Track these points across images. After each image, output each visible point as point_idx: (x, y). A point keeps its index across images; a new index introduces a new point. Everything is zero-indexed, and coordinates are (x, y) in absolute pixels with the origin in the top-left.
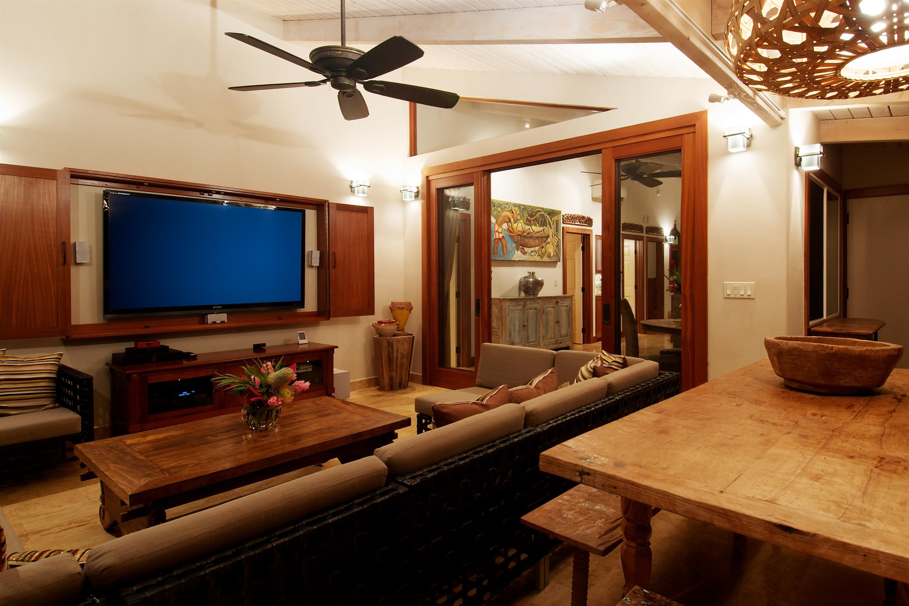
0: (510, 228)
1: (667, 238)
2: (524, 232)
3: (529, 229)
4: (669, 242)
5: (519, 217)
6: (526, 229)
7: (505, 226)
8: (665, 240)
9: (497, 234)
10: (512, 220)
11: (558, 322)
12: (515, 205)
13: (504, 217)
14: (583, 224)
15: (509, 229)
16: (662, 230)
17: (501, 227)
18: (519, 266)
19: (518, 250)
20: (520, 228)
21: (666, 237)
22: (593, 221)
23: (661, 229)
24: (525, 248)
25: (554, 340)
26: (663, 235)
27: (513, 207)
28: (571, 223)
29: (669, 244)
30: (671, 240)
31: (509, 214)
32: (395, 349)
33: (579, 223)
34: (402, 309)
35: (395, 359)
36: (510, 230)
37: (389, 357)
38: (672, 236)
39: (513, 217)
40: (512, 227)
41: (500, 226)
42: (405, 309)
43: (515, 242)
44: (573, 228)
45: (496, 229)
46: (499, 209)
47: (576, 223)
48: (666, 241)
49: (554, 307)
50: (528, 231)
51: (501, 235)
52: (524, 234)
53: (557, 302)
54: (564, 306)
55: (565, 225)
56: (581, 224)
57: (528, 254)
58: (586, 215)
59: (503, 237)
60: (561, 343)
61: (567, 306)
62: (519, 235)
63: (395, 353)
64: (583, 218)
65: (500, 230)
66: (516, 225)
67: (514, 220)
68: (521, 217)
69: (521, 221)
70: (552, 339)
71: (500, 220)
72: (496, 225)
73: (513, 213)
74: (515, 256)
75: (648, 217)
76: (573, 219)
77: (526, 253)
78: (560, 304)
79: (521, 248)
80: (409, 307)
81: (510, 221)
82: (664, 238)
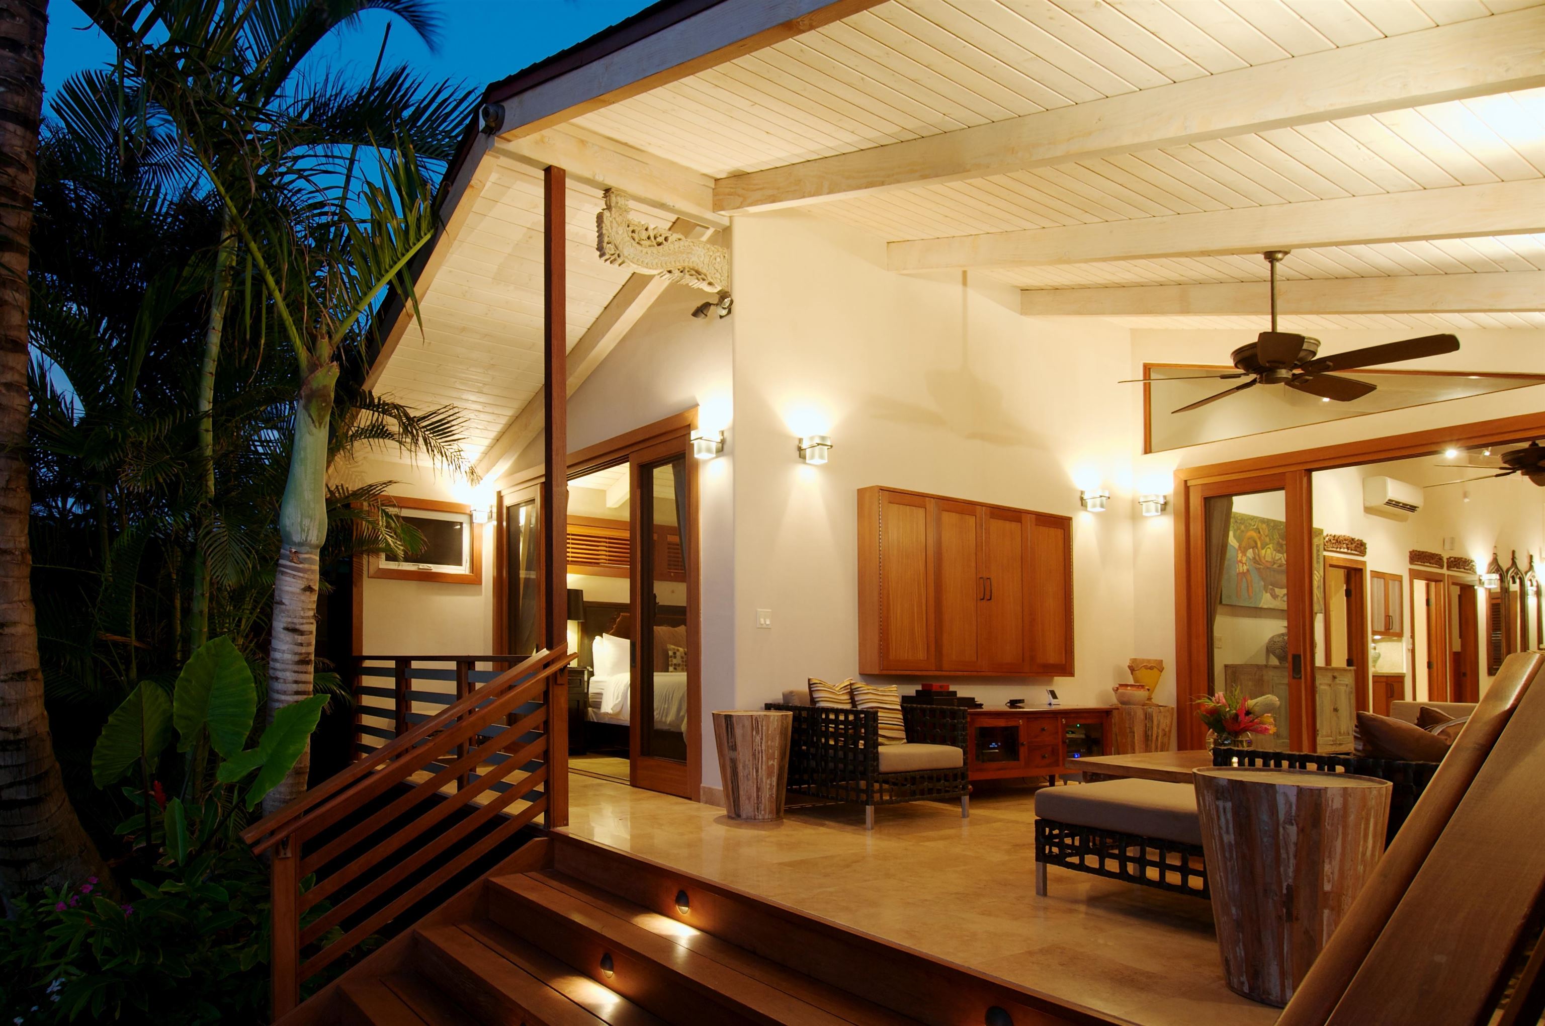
0: (1257, 558)
1: (1483, 579)
2: (1274, 563)
3: (1280, 559)
4: (1486, 586)
5: (1267, 540)
6: (1277, 558)
7: (1250, 553)
8: (1477, 583)
9: (1241, 565)
10: (1259, 545)
11: (1336, 710)
12: (1263, 521)
13: (1249, 539)
14: (1353, 552)
15: (1254, 558)
16: (1474, 564)
17: (1245, 555)
18: (1266, 617)
19: (1266, 592)
20: (1269, 558)
21: (1480, 576)
22: (1367, 546)
23: (1472, 561)
24: (1276, 589)
25: (1331, 738)
26: (1475, 572)
27: (1260, 524)
28: (1335, 549)
29: (1486, 589)
30: (1493, 581)
31: (1254, 534)
32: (1155, 722)
33: (1346, 550)
34: (1151, 668)
35: (1154, 736)
36: (1256, 560)
37: (1146, 733)
38: (1494, 575)
39: (1260, 538)
40: (1259, 555)
41: (1244, 553)
42: (1155, 669)
43: (1263, 579)
44: (1338, 559)
45: (1239, 558)
46: (1242, 527)
47: (1342, 550)
48: (1481, 583)
49: (1330, 685)
50: (1279, 562)
51: (1245, 567)
52: (1275, 566)
53: (1334, 677)
54: (1342, 685)
55: (1326, 553)
56: (1349, 551)
57: (1279, 598)
58: (1357, 536)
59: (1248, 570)
60: (1340, 744)
61: (1347, 685)
62: (1268, 568)
63: (1155, 729)
64: (1352, 540)
65: (1244, 560)
66: (1263, 551)
67: (1261, 544)
68: (1270, 540)
69: (1271, 546)
70: (1328, 736)
71: (1244, 544)
72: (1239, 552)
73: (1259, 532)
74: (1263, 601)
75: (1453, 540)
76: (1337, 542)
77: (1277, 596)
78: (1337, 681)
79: (1271, 589)
80: (1158, 667)
81: (1256, 546)
82: (1476, 578)
